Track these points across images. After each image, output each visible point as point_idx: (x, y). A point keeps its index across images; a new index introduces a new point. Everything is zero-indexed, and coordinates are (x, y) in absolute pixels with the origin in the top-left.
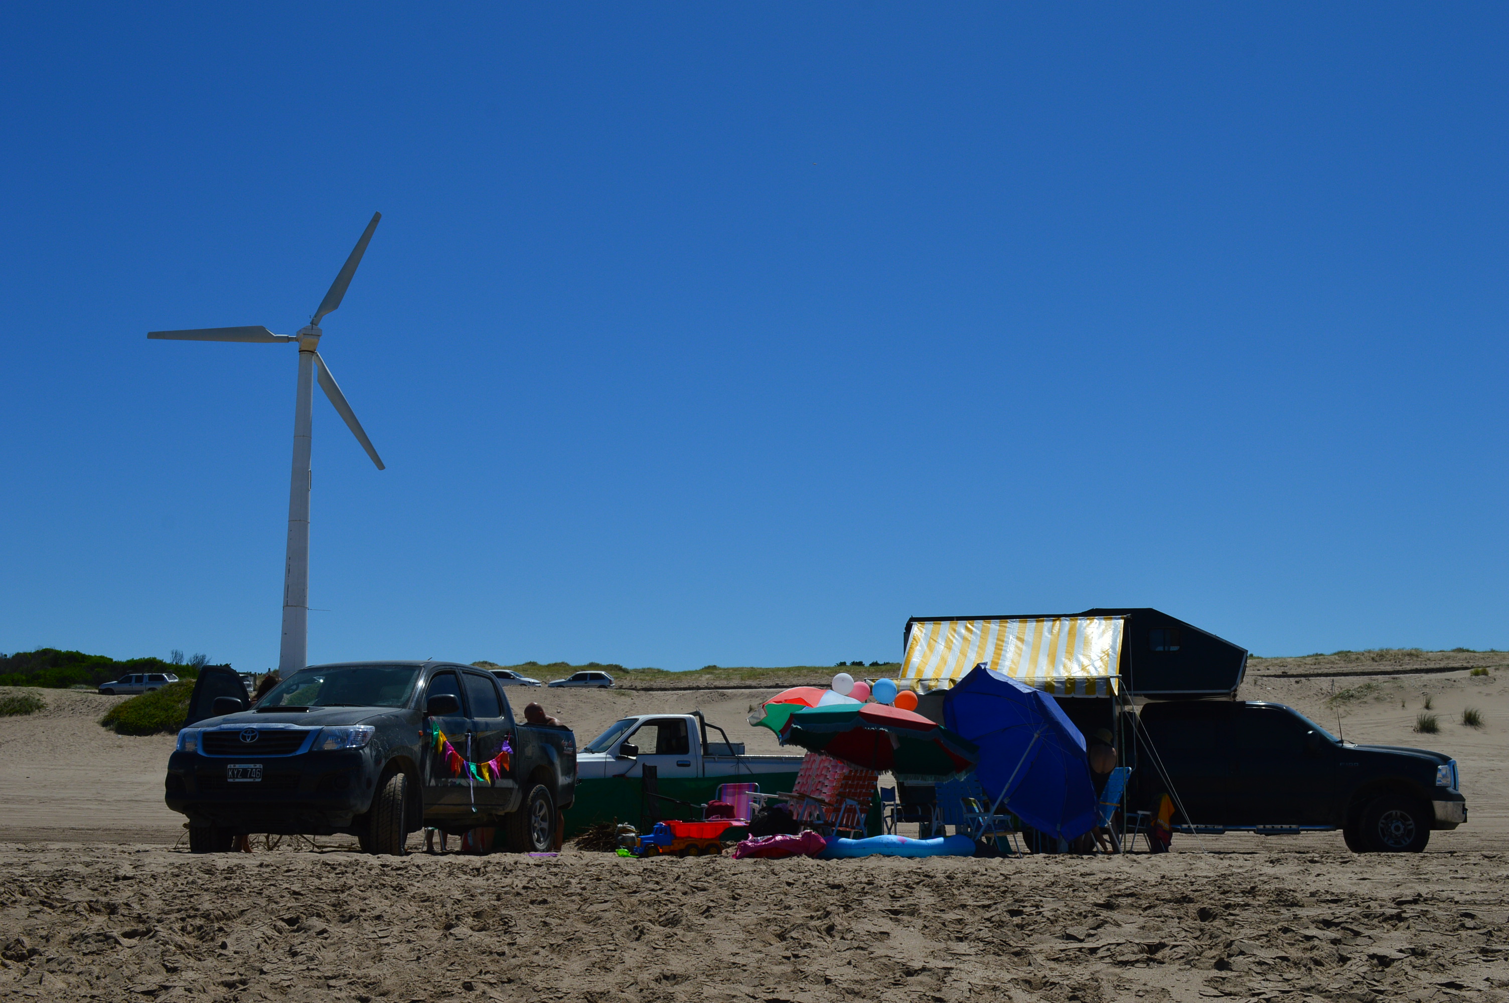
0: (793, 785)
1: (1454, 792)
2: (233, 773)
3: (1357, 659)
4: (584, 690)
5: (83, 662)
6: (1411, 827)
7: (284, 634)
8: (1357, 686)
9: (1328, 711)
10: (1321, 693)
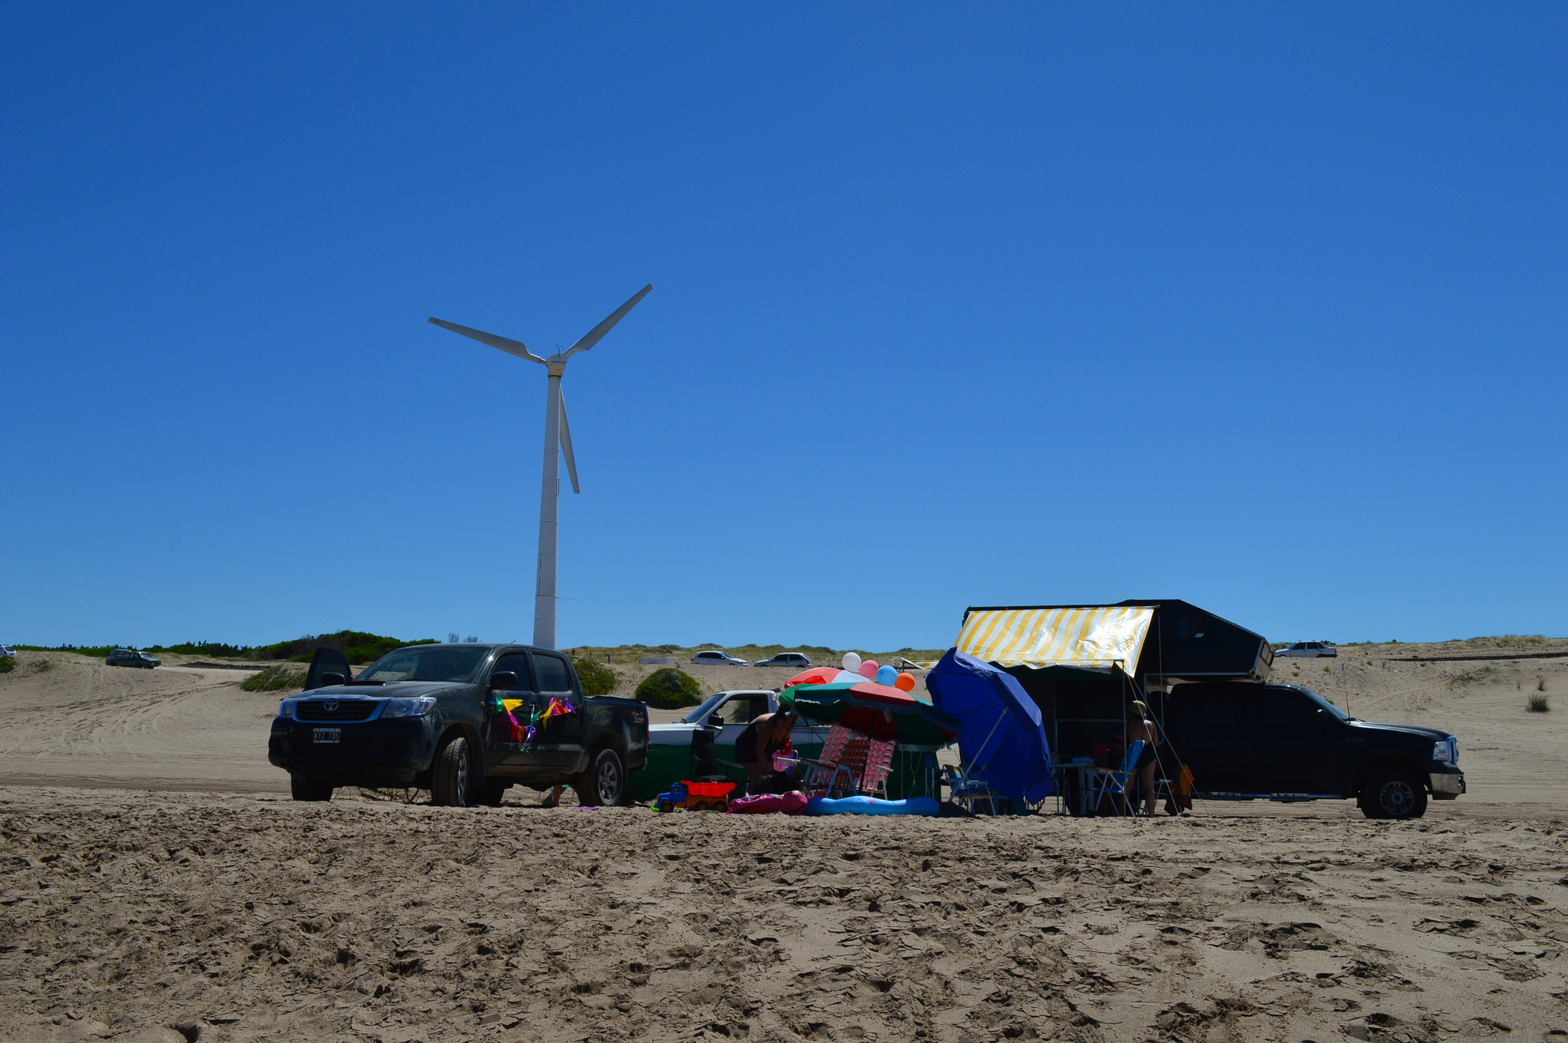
0: (820, 752)
1: (1452, 766)
2: (318, 735)
3: (1483, 644)
4: (784, 669)
5: (375, 643)
6: (1410, 797)
7: (537, 619)
8: (1478, 669)
9: (1449, 692)
10: (1444, 675)
